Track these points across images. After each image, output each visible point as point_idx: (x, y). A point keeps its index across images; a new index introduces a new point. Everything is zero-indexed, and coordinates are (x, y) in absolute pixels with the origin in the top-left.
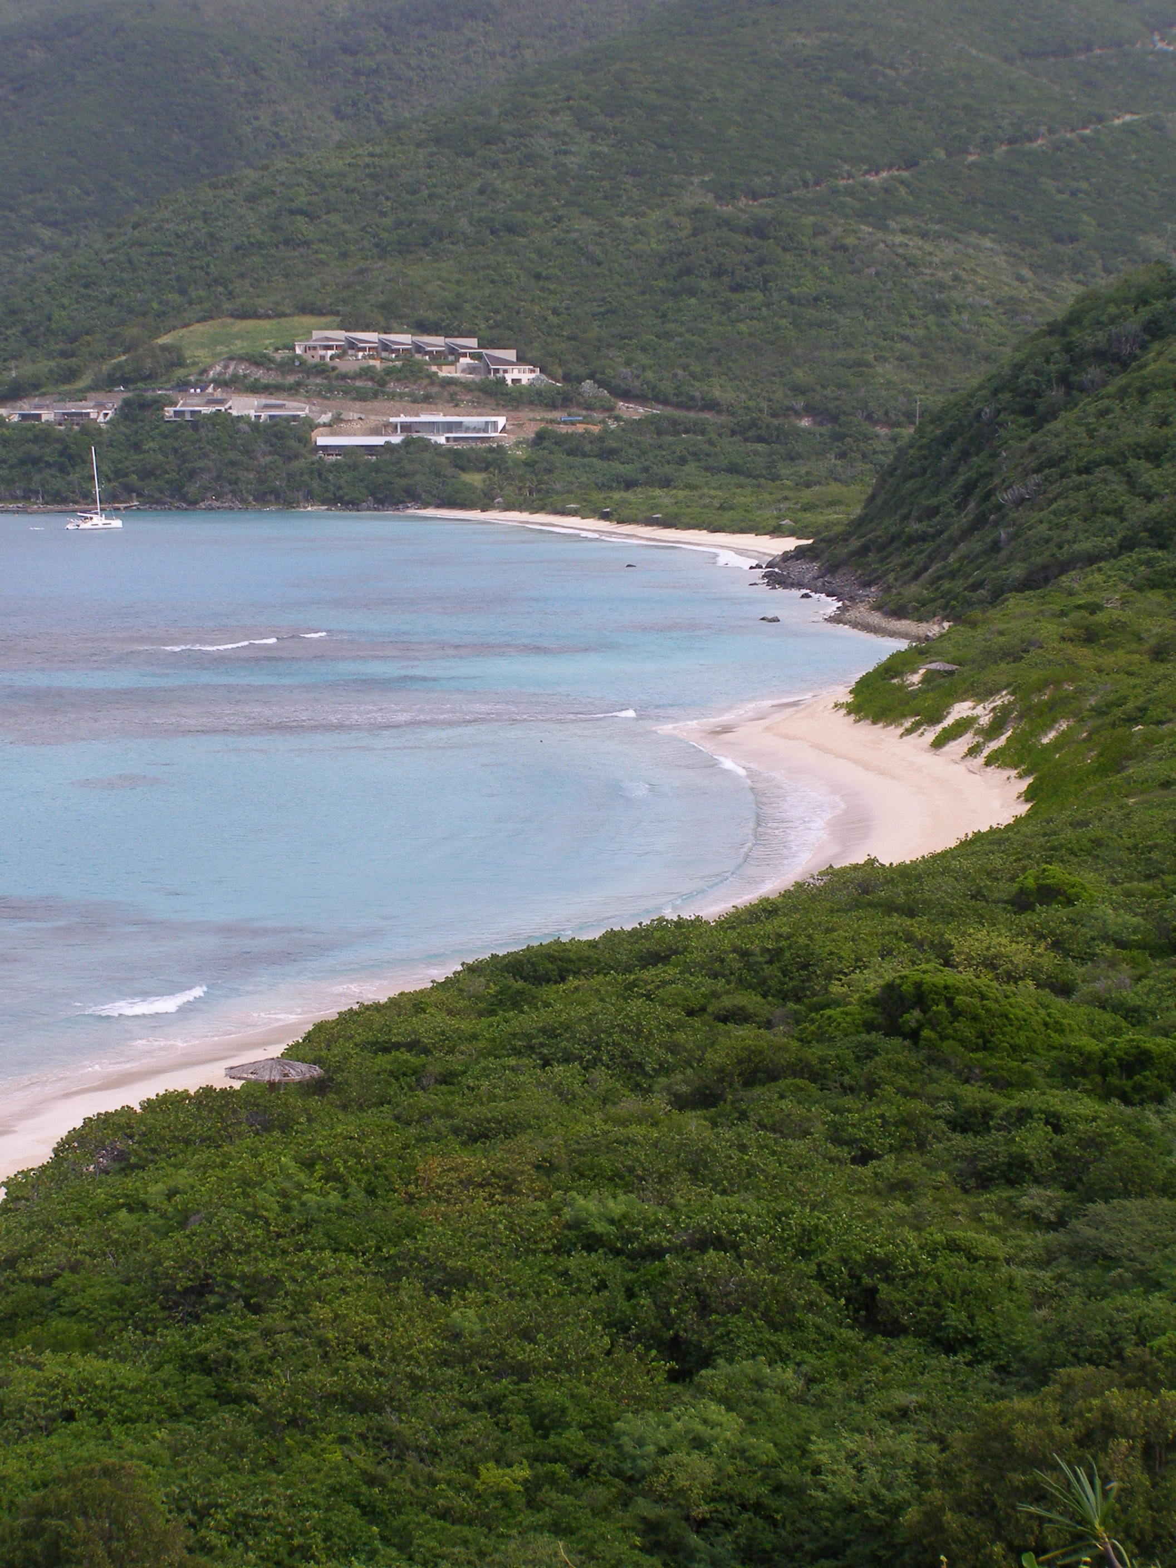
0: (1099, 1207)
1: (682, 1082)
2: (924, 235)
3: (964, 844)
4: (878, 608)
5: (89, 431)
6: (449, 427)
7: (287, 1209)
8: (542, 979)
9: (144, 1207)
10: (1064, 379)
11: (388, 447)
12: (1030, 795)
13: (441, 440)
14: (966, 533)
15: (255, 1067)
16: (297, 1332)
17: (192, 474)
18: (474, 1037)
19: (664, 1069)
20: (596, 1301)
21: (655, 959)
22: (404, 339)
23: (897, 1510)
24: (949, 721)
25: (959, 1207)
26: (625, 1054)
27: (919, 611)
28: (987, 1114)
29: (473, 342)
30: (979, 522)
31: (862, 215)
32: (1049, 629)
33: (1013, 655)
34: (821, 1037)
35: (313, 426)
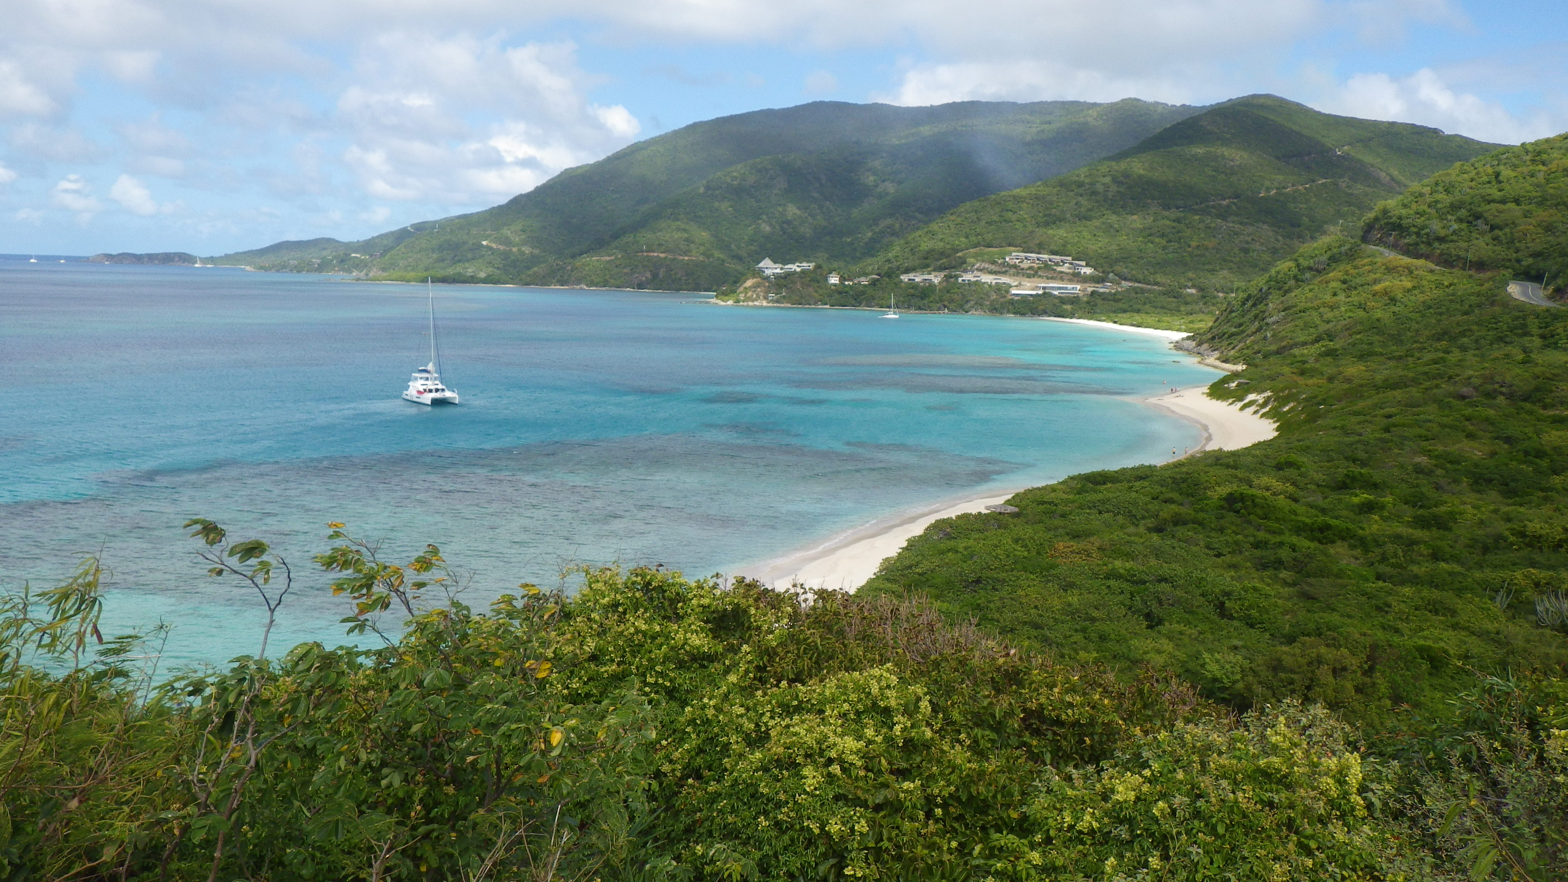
0: (1312, 580)
1: (1151, 523)
2: (1241, 223)
3: (1254, 445)
4: (1218, 359)
5: (931, 286)
6: (1060, 288)
7: (1008, 556)
8: (1097, 483)
9: (957, 552)
10: (1295, 277)
11: (1037, 295)
12: (1277, 429)
13: (1056, 293)
14: (1254, 333)
15: (995, 507)
16: (1012, 599)
17: (968, 301)
18: (1073, 502)
19: (1143, 518)
20: (1121, 597)
21: (1140, 478)
22: (1045, 257)
23: (1235, 682)
24: (1246, 401)
25: (1255, 575)
26: (1129, 512)
27: (1234, 361)
28: (1266, 543)
29: (1070, 258)
30: (1259, 329)
31: (1219, 216)
32: (1286, 370)
33: (1272, 378)
34: (1202, 510)
35: (1011, 287)
